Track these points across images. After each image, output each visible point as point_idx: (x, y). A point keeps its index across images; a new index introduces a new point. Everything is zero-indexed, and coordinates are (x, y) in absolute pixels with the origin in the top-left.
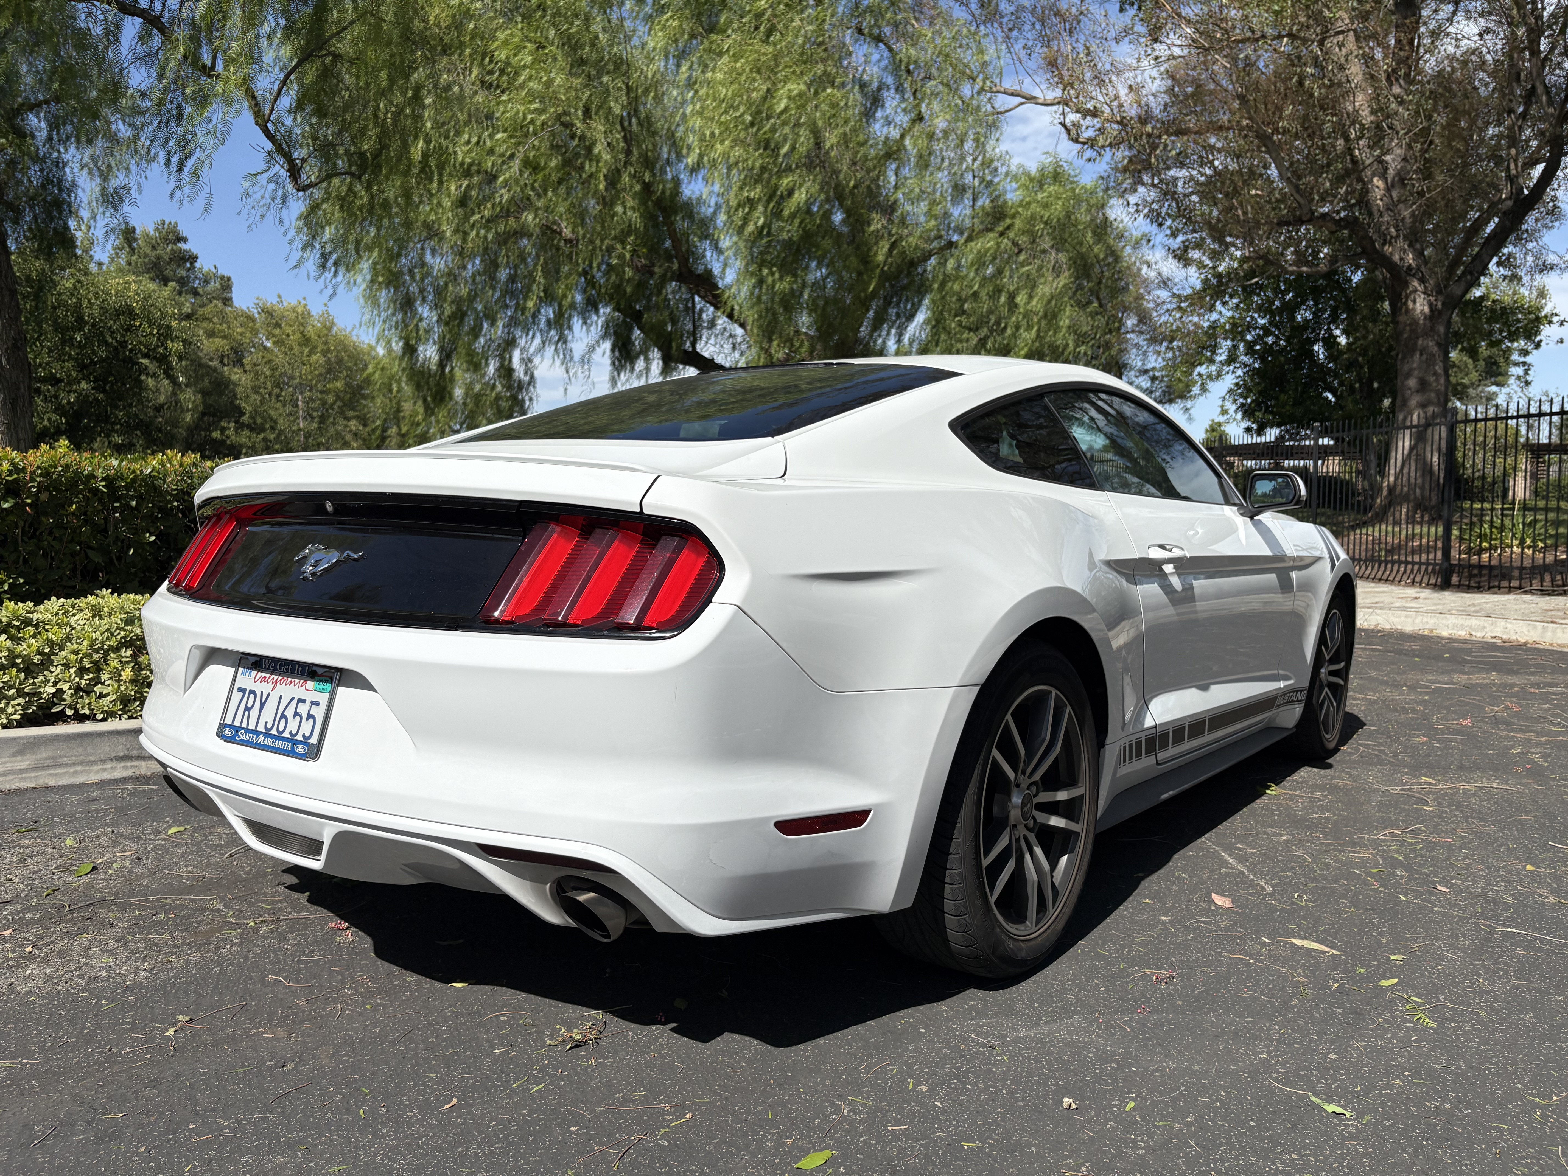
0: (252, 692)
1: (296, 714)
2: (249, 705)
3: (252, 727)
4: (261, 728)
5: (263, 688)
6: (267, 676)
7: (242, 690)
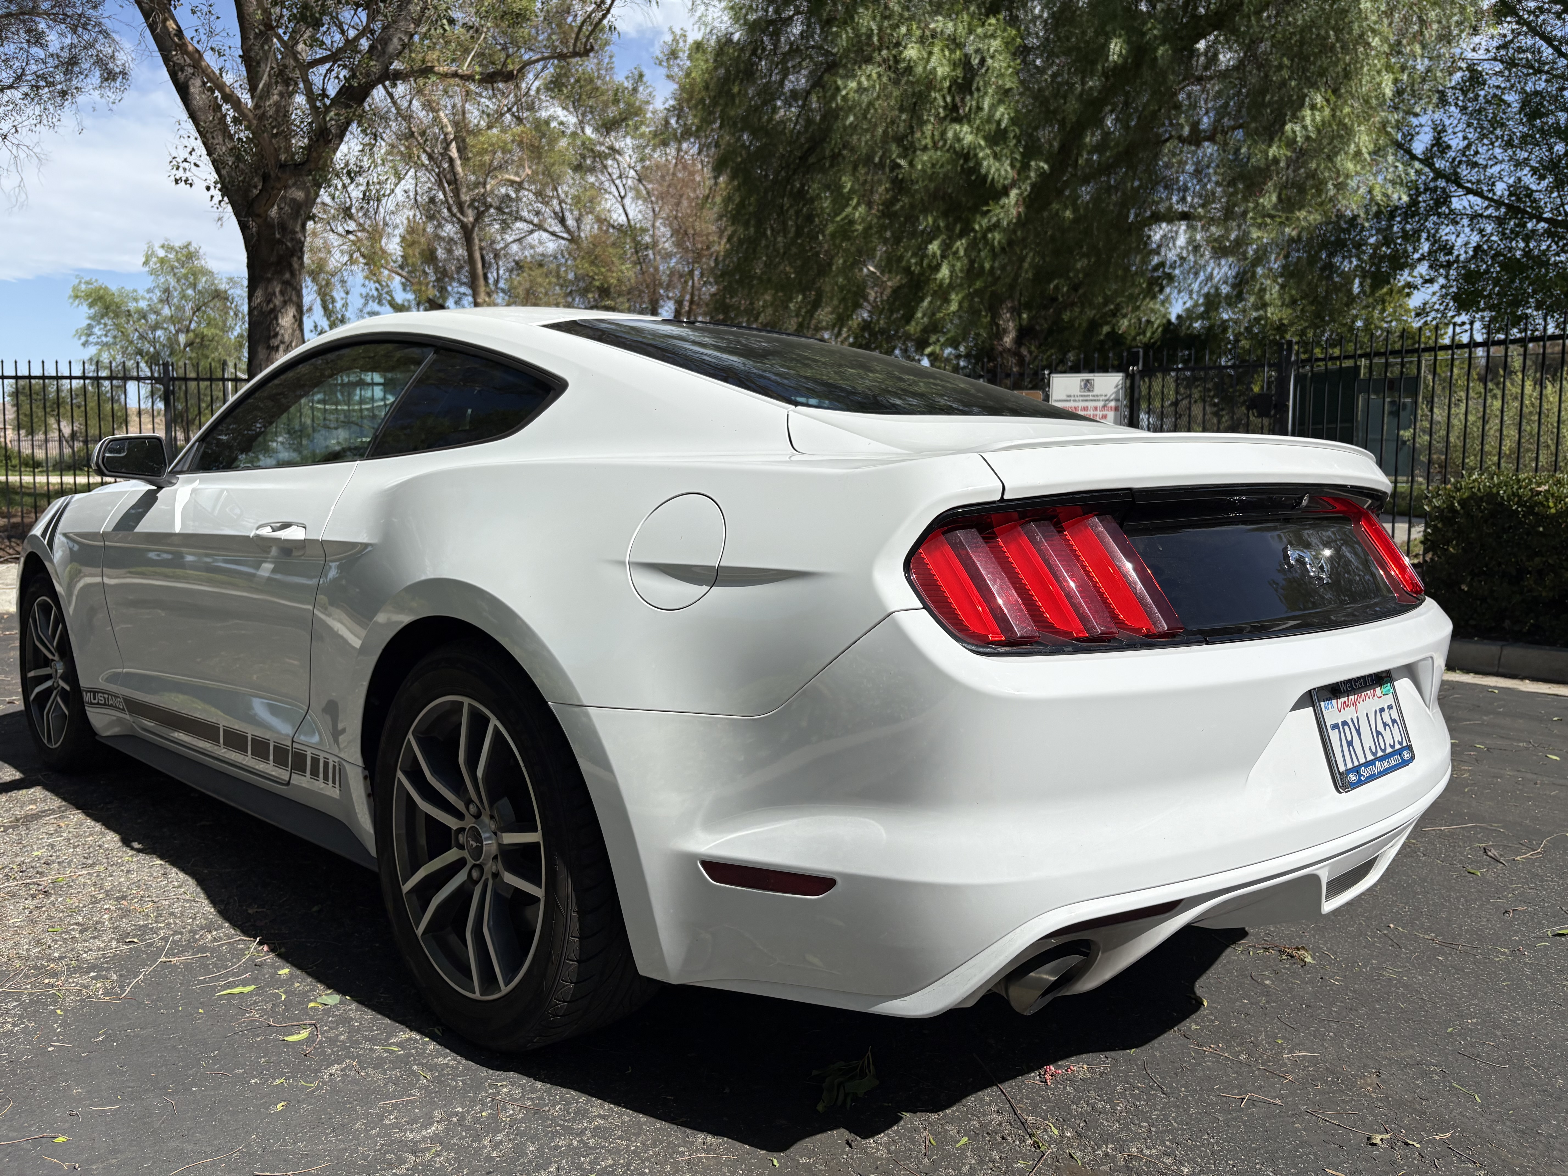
0: (1345, 723)
1: (1385, 725)
2: (1349, 739)
3: (1362, 761)
4: (1370, 757)
5: (1348, 714)
6: (1345, 699)
7: (1335, 726)
